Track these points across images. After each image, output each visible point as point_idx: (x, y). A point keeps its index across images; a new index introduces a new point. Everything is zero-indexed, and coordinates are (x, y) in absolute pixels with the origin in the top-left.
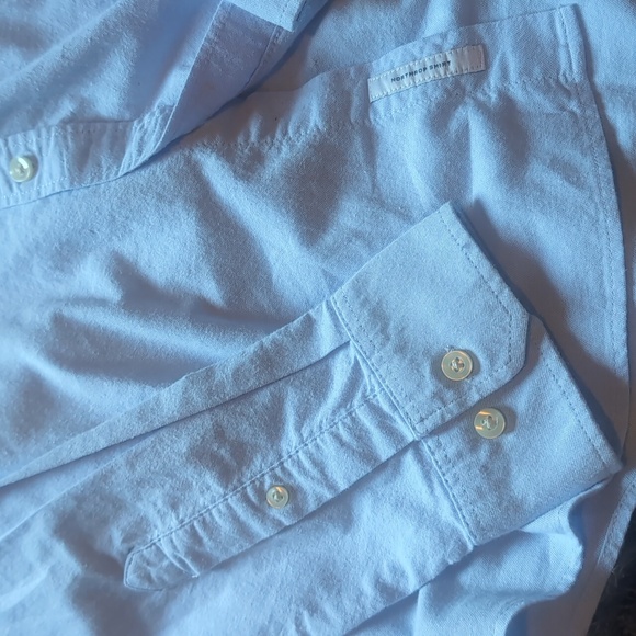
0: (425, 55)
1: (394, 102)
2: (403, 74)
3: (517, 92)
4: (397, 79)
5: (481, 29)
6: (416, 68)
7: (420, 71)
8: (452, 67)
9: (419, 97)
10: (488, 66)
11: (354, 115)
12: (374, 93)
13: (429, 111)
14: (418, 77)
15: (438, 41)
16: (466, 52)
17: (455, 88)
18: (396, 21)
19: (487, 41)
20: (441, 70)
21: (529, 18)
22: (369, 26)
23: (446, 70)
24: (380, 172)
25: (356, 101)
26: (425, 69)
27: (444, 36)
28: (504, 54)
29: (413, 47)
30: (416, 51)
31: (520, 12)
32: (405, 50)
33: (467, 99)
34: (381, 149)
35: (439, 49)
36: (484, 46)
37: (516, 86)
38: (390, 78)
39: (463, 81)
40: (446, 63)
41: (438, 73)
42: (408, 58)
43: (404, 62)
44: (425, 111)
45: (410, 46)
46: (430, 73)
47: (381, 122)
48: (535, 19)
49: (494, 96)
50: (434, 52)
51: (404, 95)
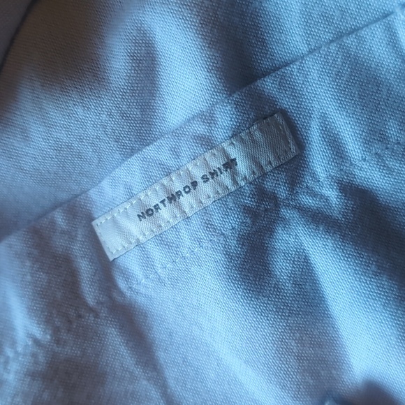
0: (184, 160)
1: (157, 254)
2: (154, 201)
3: (371, 175)
4: (148, 213)
5: (268, 85)
6: (178, 186)
7: (187, 190)
8: (243, 167)
9: (202, 234)
10: (301, 145)
11: (90, 293)
12: (113, 244)
13: (228, 255)
14: (186, 200)
15: (201, 129)
16: (258, 134)
17: (260, 201)
18: (110, 115)
19: (285, 102)
20: (225, 178)
21: (350, 41)
22: (63, 136)
23: (234, 175)
24: (171, 374)
25: (85, 267)
26: (194, 184)
27: (208, 118)
28: (324, 117)
29: (158, 152)
30: (165, 157)
31: (329, 37)
32: (144, 160)
33: (286, 213)
34: (159, 334)
35: (207, 143)
36: (284, 113)
37: (365, 166)
38: (134, 213)
39: (269, 185)
40: (230, 164)
41: (222, 185)
42: (155, 172)
43: (150, 181)
44: (220, 257)
45: (150, 151)
46: (207, 189)
47: (143, 290)
48: (361, 40)
49: (332, 194)
50: (199, 150)
51: (171, 236)
